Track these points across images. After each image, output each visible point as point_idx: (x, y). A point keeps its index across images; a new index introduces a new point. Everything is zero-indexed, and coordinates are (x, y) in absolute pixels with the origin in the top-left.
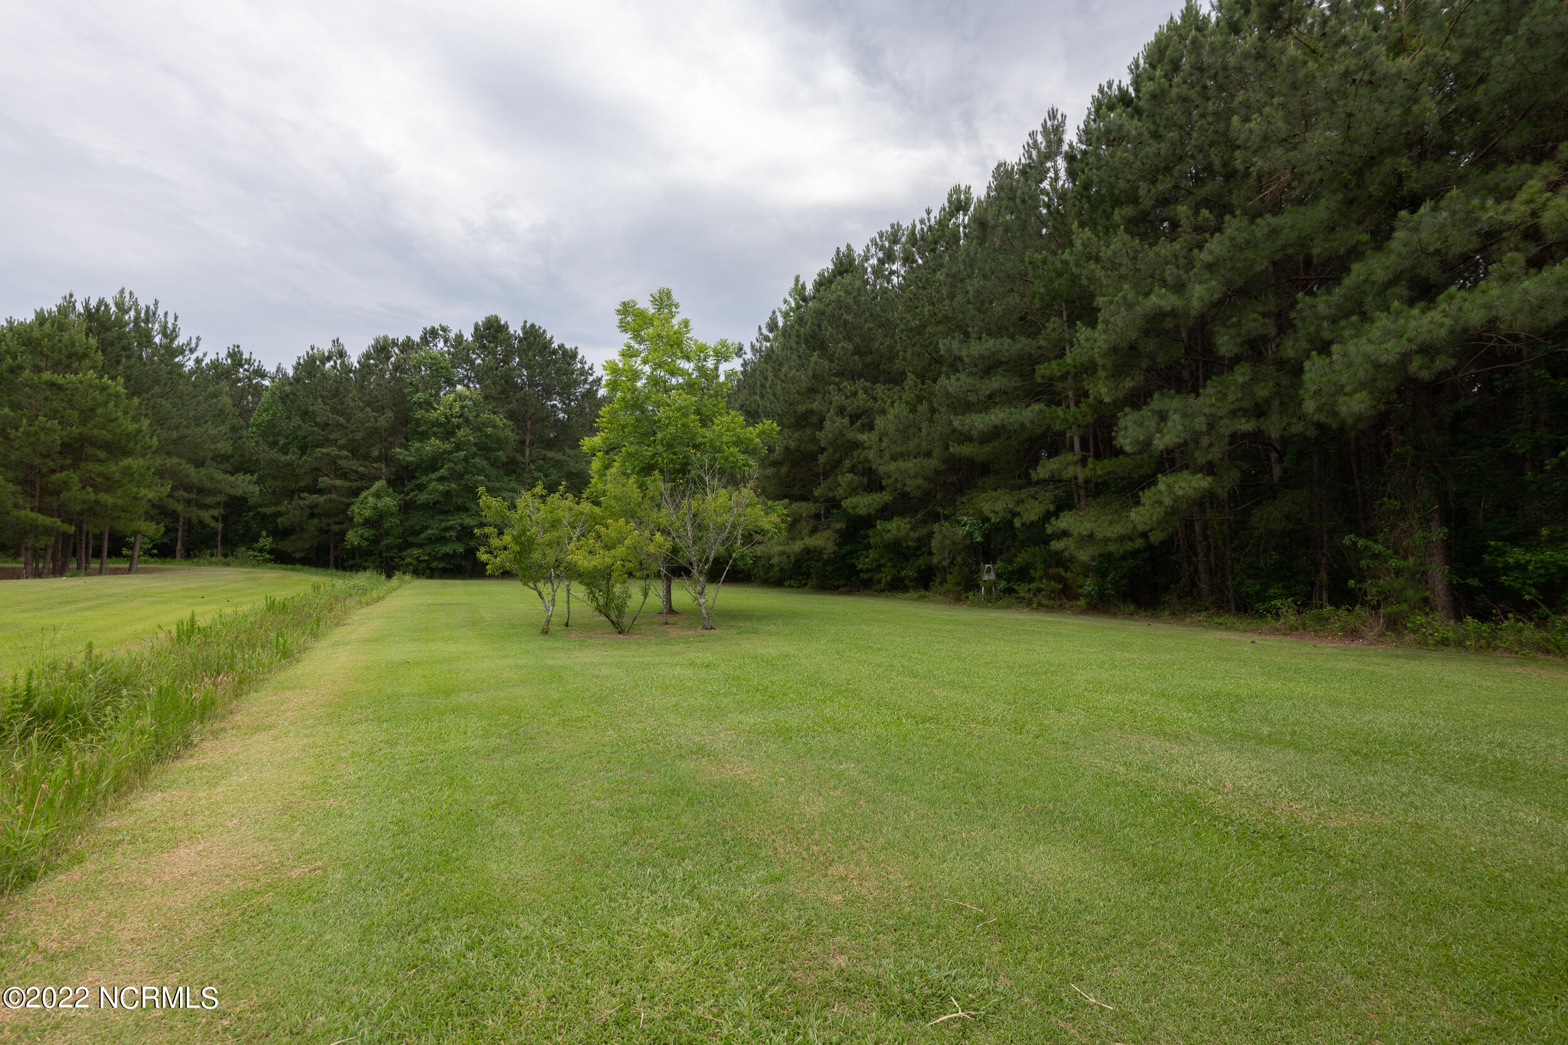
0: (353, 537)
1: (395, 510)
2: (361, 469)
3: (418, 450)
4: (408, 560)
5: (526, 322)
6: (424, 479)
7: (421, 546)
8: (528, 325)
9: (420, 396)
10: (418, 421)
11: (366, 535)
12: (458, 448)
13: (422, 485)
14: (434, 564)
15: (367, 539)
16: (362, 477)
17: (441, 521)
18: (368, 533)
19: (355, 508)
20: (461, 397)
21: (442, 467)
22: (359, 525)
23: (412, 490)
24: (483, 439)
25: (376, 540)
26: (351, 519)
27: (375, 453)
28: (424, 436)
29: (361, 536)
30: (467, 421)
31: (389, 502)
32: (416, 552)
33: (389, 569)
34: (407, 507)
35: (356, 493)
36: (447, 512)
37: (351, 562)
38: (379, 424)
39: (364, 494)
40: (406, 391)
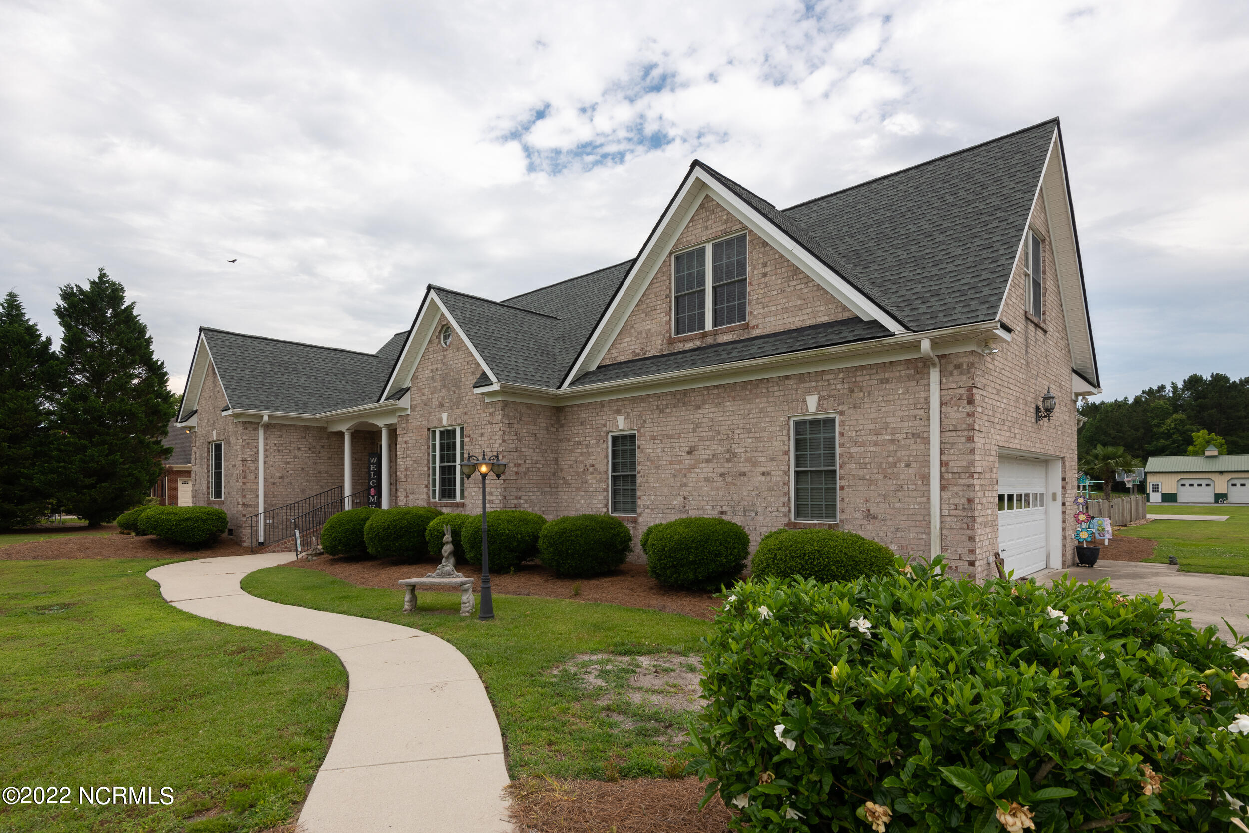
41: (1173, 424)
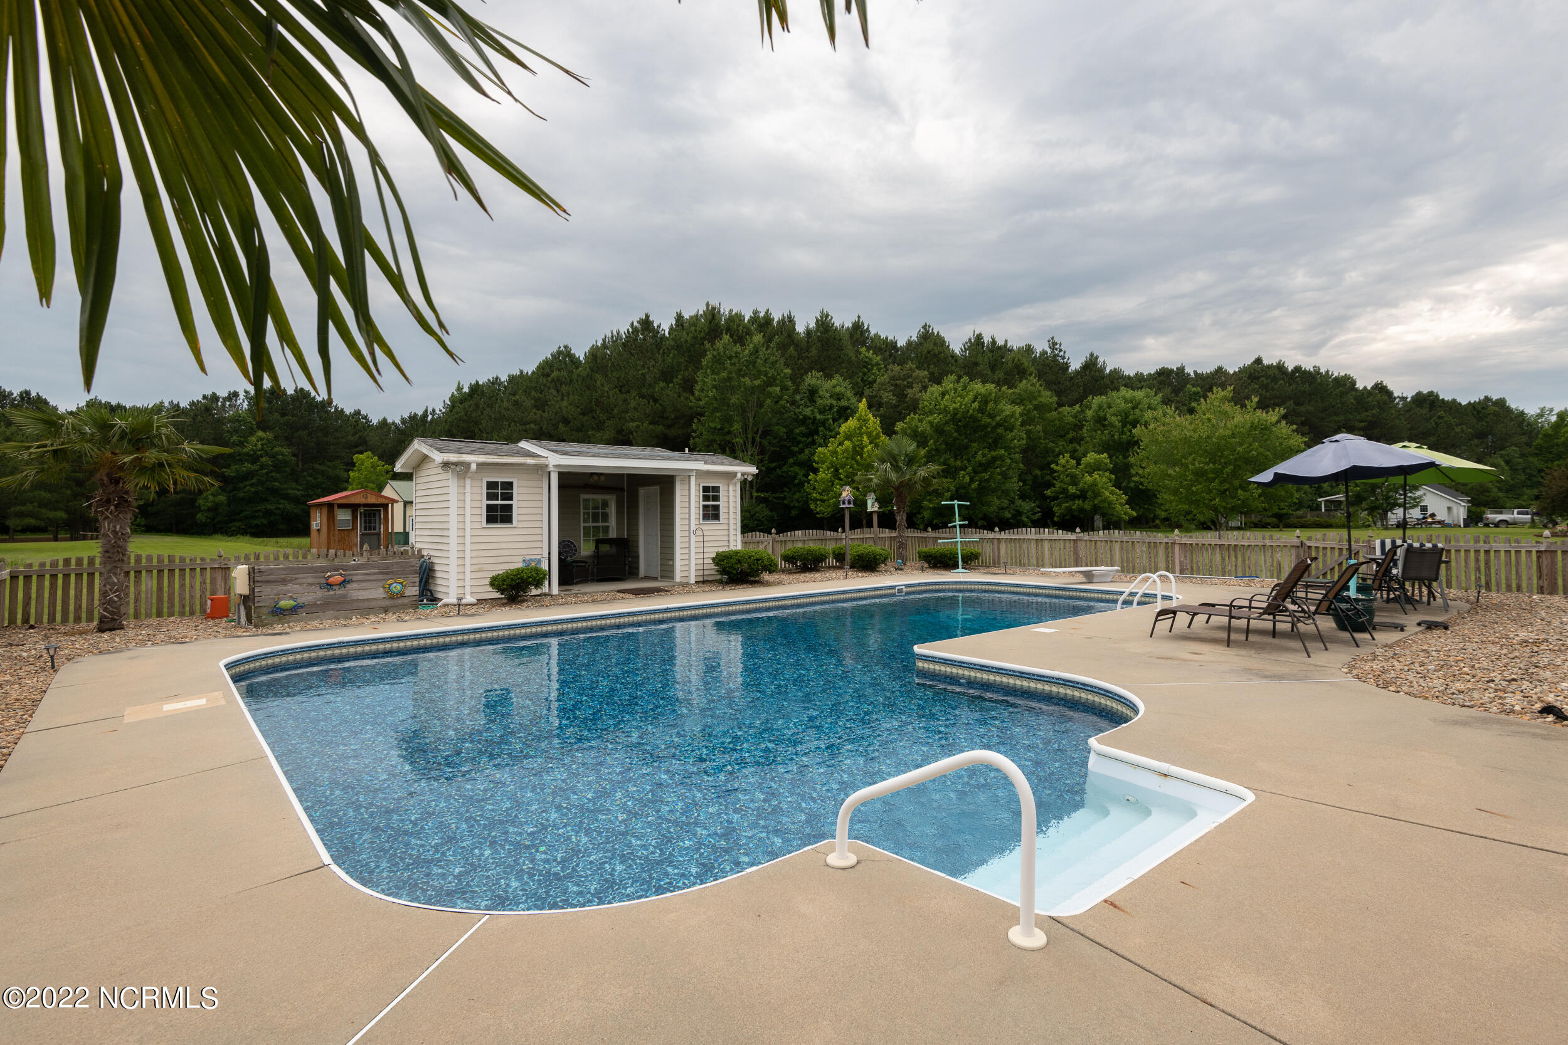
0: (201, 517)
1: (225, 502)
3: (238, 469)
4: (237, 528)
6: (241, 485)
7: (240, 520)
9: (235, 437)
12: (262, 467)
13: (240, 488)
14: (253, 530)
15: (207, 518)
17: (253, 507)
18: (210, 514)
19: (200, 502)
20: (261, 439)
21: (252, 478)
22: (204, 511)
23: (235, 491)
24: (276, 462)
25: (215, 519)
26: (198, 508)
28: (239, 460)
29: (205, 516)
30: (266, 452)
31: (222, 498)
32: (238, 524)
34: (231, 500)
36: (257, 502)
37: (198, 532)
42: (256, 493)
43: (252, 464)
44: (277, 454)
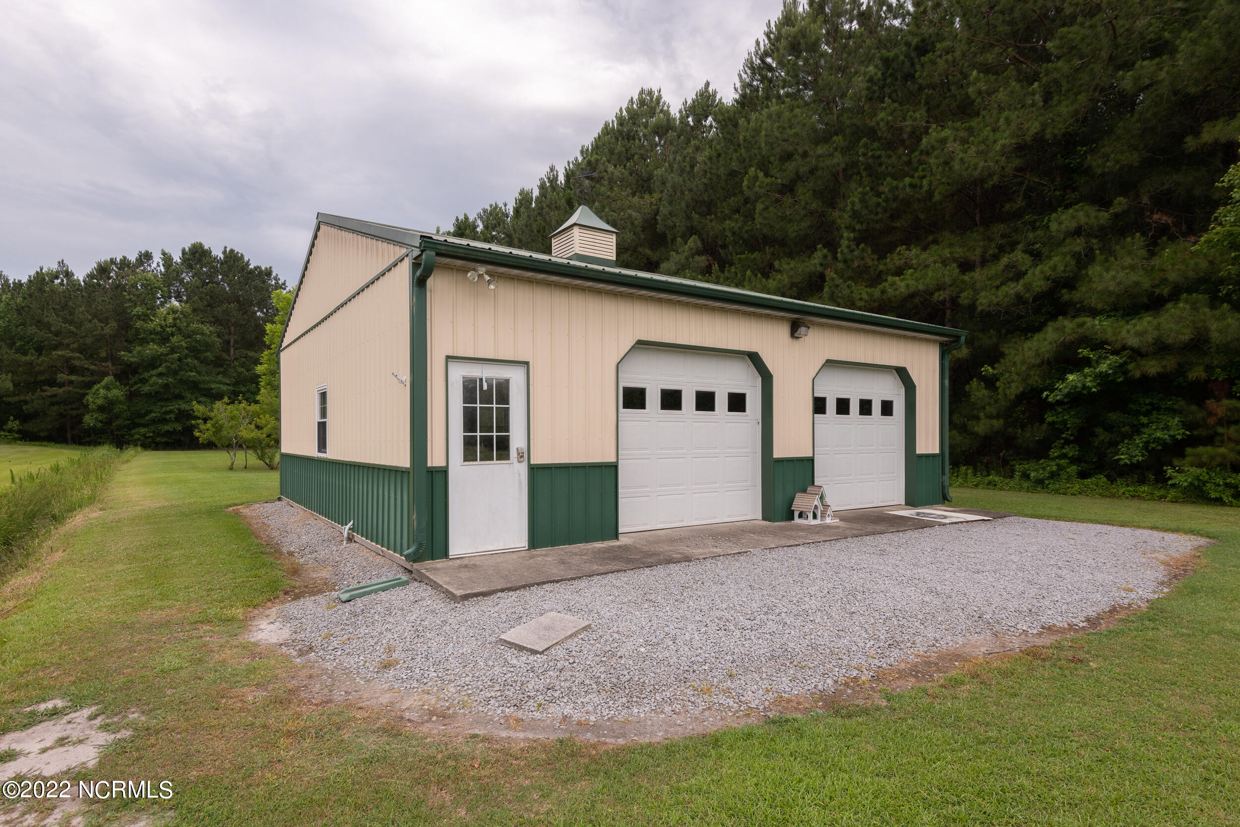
0: (89, 420)
1: (122, 398)
2: (92, 367)
3: (139, 352)
4: (136, 436)
5: (226, 248)
6: (146, 375)
7: (147, 425)
8: (228, 250)
9: (138, 310)
10: (137, 330)
11: (100, 418)
12: (173, 350)
13: (144, 379)
14: (158, 439)
15: (101, 421)
16: (93, 373)
17: (162, 407)
18: (101, 416)
19: (90, 398)
20: (173, 311)
21: (160, 365)
22: (93, 411)
23: (136, 383)
24: (193, 344)
25: (109, 422)
26: (87, 406)
27: (103, 354)
28: (144, 342)
29: (96, 419)
30: (179, 329)
31: (117, 393)
32: (143, 430)
33: (121, 442)
34: (132, 396)
35: (89, 385)
36: (167, 400)
37: (88, 439)
38: (105, 332)
39: (96, 387)
40: (127, 305)
41: (171, 317)
42: (166, 386)
43: (159, 345)
44: (195, 332)
